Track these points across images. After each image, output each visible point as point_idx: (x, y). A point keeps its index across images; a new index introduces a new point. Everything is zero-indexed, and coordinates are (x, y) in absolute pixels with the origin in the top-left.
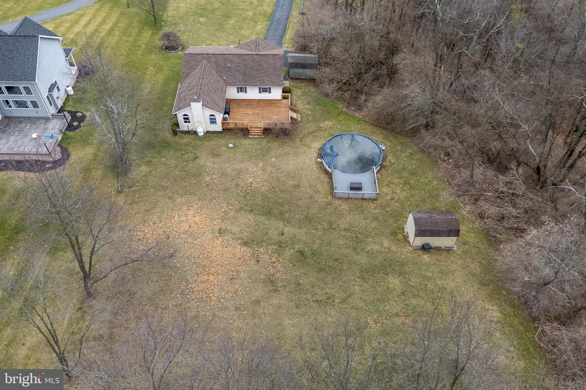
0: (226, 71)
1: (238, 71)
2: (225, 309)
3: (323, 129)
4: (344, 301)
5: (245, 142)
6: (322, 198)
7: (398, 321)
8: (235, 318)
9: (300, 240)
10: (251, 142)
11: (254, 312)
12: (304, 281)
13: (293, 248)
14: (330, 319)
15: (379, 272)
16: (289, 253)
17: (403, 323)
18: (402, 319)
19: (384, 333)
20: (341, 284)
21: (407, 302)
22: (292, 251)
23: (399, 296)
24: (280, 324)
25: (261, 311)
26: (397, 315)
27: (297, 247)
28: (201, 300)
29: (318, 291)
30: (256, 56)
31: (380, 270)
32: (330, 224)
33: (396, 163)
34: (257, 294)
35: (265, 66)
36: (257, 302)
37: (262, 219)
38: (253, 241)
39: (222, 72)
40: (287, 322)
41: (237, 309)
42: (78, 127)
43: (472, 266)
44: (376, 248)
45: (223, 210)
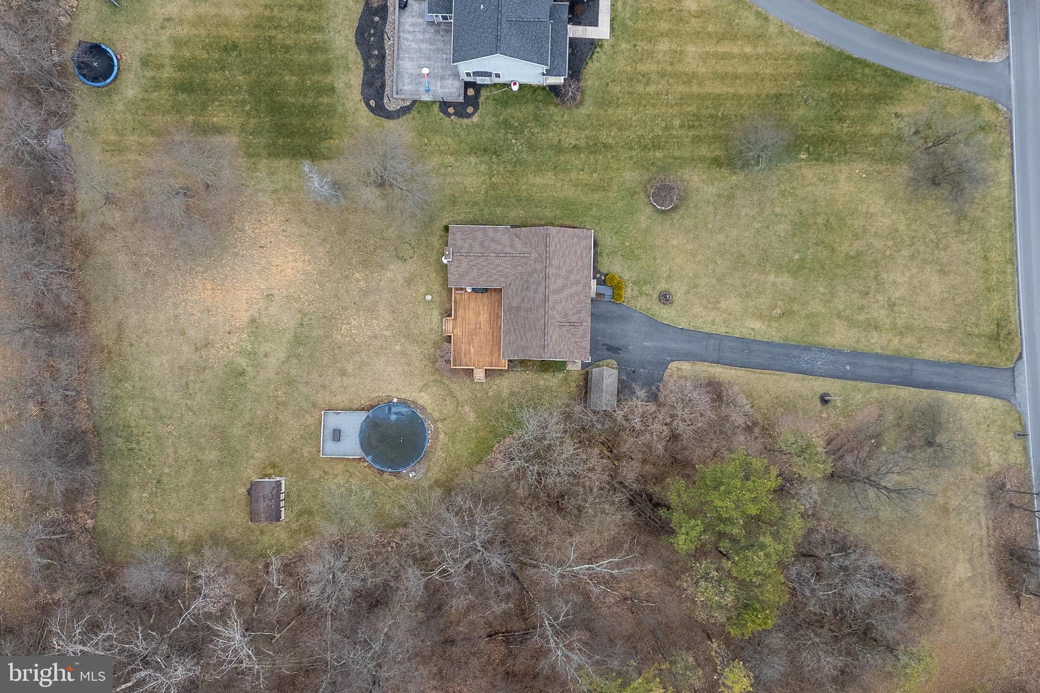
0: (523, 284)
1: (523, 300)
2: (176, 306)
3: (459, 408)
4: (189, 408)
5: (436, 314)
6: (322, 398)
7: (170, 451)
8: (167, 315)
9: (258, 372)
10: (435, 321)
11: (173, 331)
12: (208, 375)
13: (248, 366)
14: (169, 394)
15: (222, 444)
16: (242, 362)
17: (168, 455)
18: (173, 455)
19: (159, 438)
20: (207, 407)
21: (190, 463)
22: (245, 364)
23: (196, 456)
24: (162, 352)
25: (174, 337)
26: (176, 452)
27: (249, 369)
28: (184, 286)
29: (198, 386)
30: (542, 322)
31: (226, 444)
32: (284, 404)
33: (386, 487)
34: (191, 333)
35: (529, 336)
36: (183, 333)
37: (289, 336)
38: (257, 328)
39: (521, 279)
40: (165, 358)
41: (176, 316)
42: (449, 115)
43: (233, 531)
44: (253, 446)
45: (302, 296)
